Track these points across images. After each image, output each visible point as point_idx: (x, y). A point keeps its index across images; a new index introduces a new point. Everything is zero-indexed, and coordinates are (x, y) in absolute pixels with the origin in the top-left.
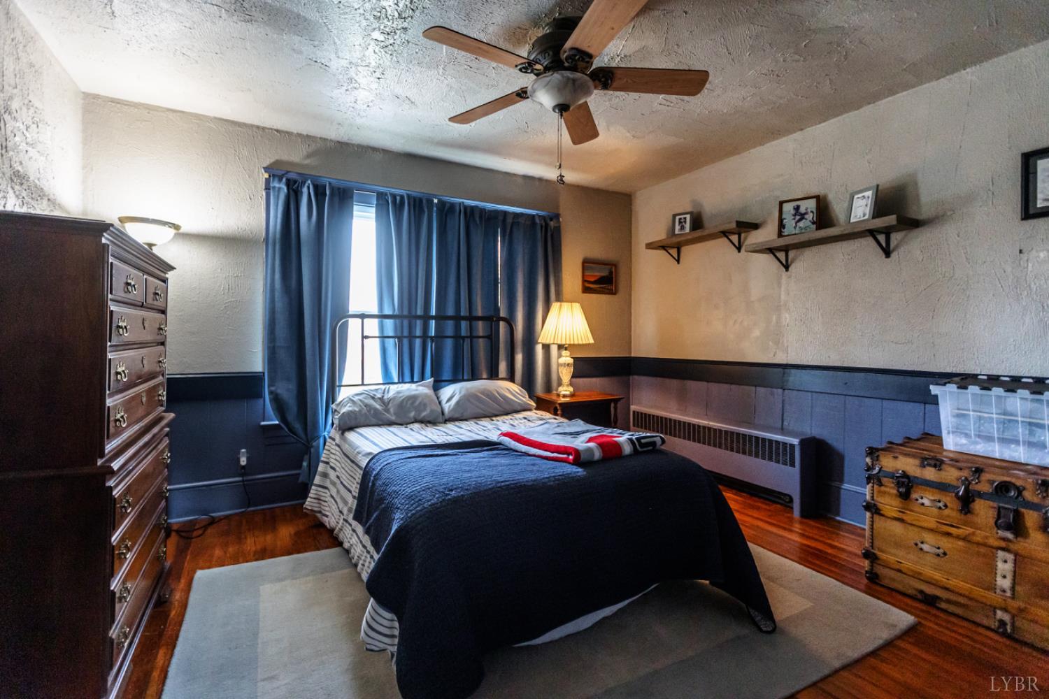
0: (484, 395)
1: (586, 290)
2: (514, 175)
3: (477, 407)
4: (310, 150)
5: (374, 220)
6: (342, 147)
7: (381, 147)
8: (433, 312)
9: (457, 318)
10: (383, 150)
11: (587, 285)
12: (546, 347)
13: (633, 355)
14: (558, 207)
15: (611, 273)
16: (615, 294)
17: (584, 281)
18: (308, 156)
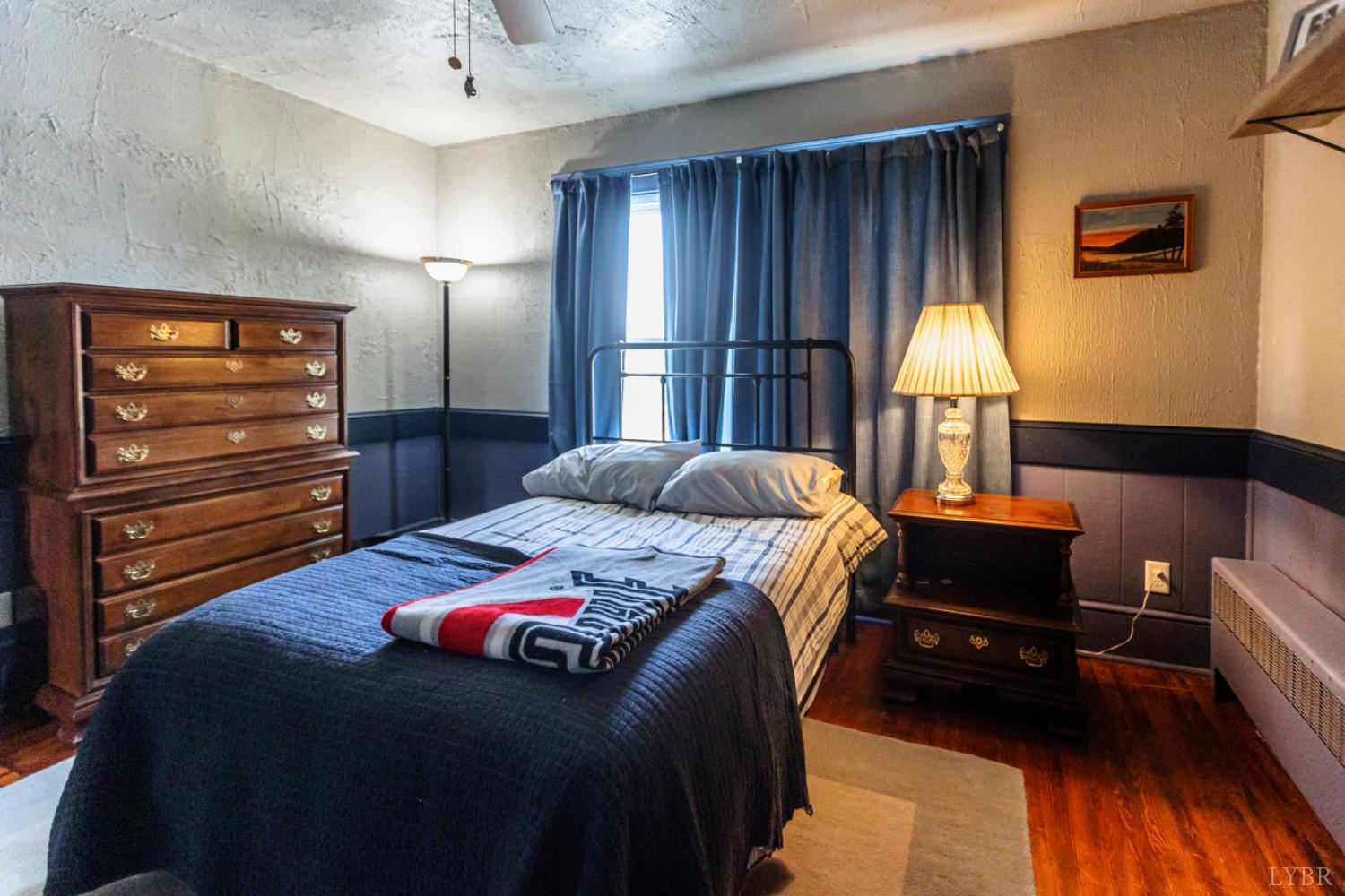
0: (727, 478)
1: (1084, 269)
2: (901, 67)
3: (707, 496)
4: (598, 138)
5: (659, 211)
6: (631, 120)
7: (675, 103)
8: (732, 337)
9: (769, 345)
10: (680, 106)
11: (1088, 257)
12: (910, 403)
13: (1259, 427)
14: (1009, 99)
15: (1175, 218)
16: (1188, 270)
17: (1079, 249)
18: (596, 146)
